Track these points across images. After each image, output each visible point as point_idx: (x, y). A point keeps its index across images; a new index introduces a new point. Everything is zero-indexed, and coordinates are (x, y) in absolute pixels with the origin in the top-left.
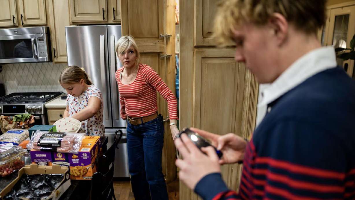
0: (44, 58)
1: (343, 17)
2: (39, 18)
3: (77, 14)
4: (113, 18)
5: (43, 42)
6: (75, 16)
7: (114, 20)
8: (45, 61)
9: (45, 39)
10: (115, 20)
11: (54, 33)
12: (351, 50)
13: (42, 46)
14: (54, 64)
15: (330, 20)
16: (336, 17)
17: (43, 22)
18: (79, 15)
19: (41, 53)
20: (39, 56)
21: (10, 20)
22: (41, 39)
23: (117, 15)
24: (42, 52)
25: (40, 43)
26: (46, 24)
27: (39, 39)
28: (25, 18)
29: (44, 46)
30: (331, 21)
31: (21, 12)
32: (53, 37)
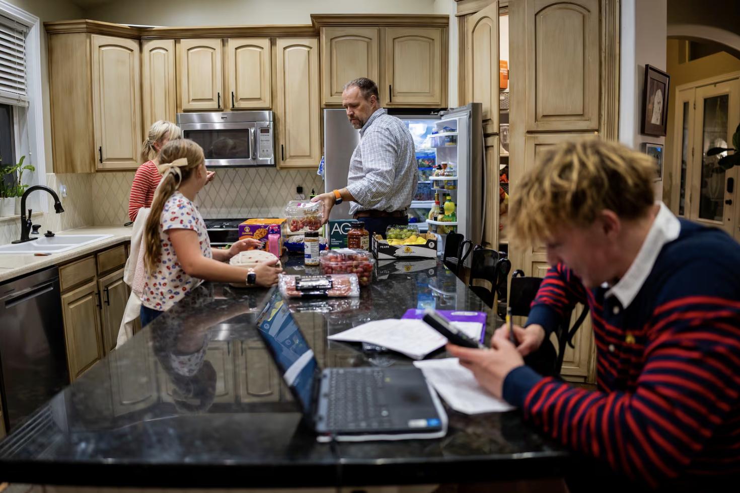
0: (268, 159)
1: (719, 99)
2: (259, 99)
3: (333, 93)
4: (388, 100)
5: (268, 134)
6: (331, 96)
7: (390, 103)
8: (269, 163)
9: (271, 131)
10: (392, 103)
11: (283, 121)
12: (735, 150)
13: (266, 141)
14: (277, 170)
15: (697, 107)
16: (706, 100)
17: (267, 104)
18: (337, 94)
19: (263, 151)
20: (260, 157)
21: (211, 100)
22: (265, 131)
23: (394, 96)
24: (265, 150)
25: (263, 135)
26: (271, 107)
27: (261, 130)
28: (237, 98)
29: (268, 141)
30: (696, 109)
31: (232, 89)
32: (281, 128)
